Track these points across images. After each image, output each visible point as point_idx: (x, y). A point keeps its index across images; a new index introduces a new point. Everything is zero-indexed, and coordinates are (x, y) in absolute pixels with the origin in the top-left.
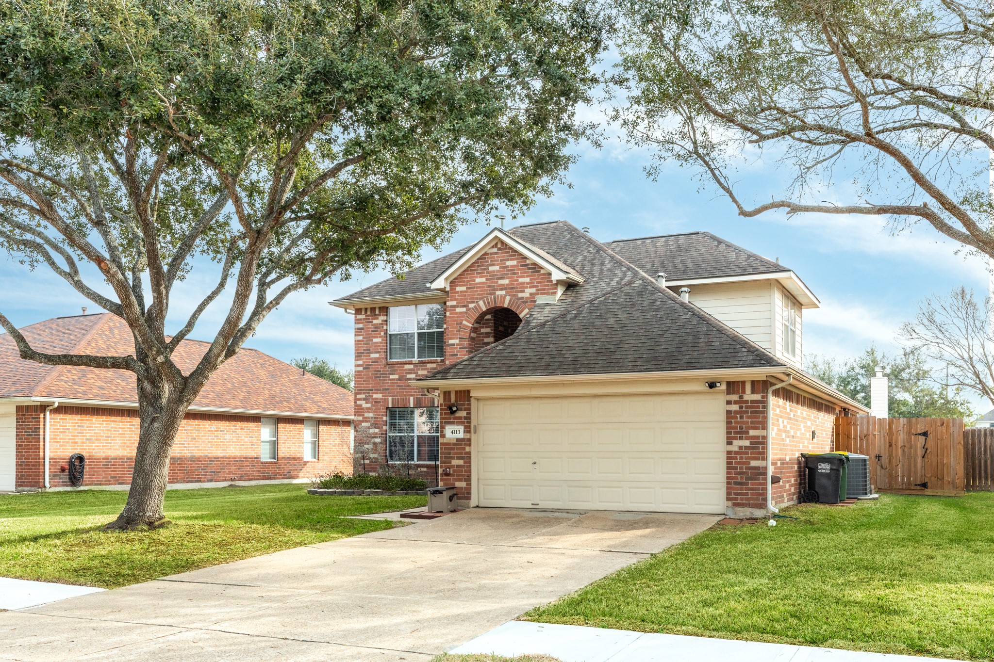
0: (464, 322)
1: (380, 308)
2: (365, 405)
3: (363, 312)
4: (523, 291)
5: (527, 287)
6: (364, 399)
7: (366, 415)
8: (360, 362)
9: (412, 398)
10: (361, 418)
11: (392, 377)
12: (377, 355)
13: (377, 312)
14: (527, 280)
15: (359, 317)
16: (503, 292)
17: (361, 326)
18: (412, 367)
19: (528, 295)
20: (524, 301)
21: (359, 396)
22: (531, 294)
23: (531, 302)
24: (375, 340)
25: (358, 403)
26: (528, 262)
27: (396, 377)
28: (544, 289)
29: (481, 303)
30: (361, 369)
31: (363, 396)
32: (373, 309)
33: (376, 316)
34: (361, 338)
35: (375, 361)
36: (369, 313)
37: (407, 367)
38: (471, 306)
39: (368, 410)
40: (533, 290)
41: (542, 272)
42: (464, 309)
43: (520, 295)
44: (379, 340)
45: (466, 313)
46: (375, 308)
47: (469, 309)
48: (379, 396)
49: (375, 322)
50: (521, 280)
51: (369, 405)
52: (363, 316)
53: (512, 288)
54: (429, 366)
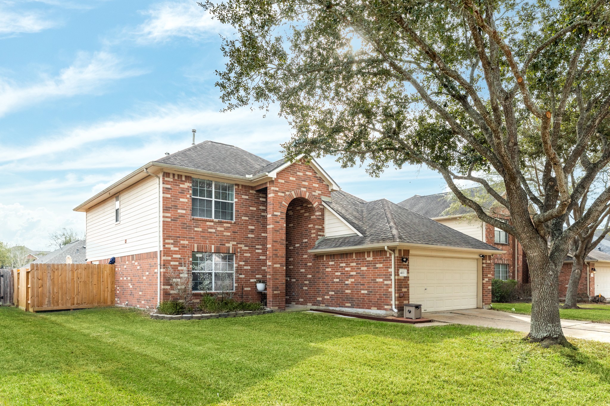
0: (283, 203)
1: (186, 176)
2: (173, 248)
3: (171, 176)
4: (315, 192)
5: (317, 190)
6: (172, 244)
7: (174, 256)
8: (169, 215)
9: (213, 247)
10: (170, 258)
11: (196, 229)
12: (184, 212)
13: (184, 179)
14: (317, 186)
15: (166, 179)
16: (305, 190)
17: (169, 186)
18: (212, 224)
19: (317, 194)
20: (315, 197)
21: (167, 241)
22: (319, 194)
23: (319, 198)
24: (181, 200)
25: (167, 246)
26: (317, 175)
27: (200, 229)
28: (325, 193)
29: (293, 192)
30: (169, 220)
31: (172, 241)
32: (180, 176)
33: (183, 182)
34: (169, 196)
35: (182, 216)
36: (176, 178)
37: (208, 223)
38: (287, 193)
39: (176, 252)
40: (320, 192)
41: (324, 183)
42: (283, 195)
43: (314, 193)
44: (186, 200)
45: (284, 197)
46: (181, 176)
47: (286, 195)
48: (186, 242)
49: (181, 186)
50: (314, 185)
51: (177, 249)
52: (170, 179)
53: (310, 188)
54: (225, 225)
